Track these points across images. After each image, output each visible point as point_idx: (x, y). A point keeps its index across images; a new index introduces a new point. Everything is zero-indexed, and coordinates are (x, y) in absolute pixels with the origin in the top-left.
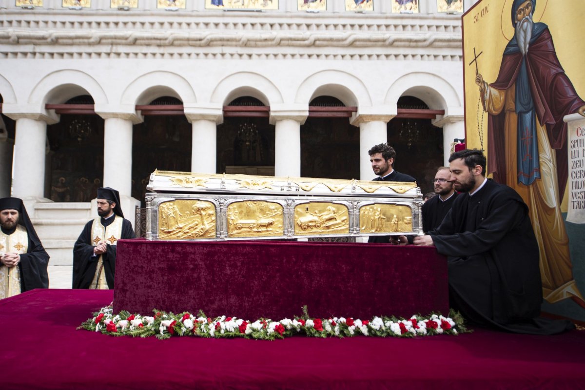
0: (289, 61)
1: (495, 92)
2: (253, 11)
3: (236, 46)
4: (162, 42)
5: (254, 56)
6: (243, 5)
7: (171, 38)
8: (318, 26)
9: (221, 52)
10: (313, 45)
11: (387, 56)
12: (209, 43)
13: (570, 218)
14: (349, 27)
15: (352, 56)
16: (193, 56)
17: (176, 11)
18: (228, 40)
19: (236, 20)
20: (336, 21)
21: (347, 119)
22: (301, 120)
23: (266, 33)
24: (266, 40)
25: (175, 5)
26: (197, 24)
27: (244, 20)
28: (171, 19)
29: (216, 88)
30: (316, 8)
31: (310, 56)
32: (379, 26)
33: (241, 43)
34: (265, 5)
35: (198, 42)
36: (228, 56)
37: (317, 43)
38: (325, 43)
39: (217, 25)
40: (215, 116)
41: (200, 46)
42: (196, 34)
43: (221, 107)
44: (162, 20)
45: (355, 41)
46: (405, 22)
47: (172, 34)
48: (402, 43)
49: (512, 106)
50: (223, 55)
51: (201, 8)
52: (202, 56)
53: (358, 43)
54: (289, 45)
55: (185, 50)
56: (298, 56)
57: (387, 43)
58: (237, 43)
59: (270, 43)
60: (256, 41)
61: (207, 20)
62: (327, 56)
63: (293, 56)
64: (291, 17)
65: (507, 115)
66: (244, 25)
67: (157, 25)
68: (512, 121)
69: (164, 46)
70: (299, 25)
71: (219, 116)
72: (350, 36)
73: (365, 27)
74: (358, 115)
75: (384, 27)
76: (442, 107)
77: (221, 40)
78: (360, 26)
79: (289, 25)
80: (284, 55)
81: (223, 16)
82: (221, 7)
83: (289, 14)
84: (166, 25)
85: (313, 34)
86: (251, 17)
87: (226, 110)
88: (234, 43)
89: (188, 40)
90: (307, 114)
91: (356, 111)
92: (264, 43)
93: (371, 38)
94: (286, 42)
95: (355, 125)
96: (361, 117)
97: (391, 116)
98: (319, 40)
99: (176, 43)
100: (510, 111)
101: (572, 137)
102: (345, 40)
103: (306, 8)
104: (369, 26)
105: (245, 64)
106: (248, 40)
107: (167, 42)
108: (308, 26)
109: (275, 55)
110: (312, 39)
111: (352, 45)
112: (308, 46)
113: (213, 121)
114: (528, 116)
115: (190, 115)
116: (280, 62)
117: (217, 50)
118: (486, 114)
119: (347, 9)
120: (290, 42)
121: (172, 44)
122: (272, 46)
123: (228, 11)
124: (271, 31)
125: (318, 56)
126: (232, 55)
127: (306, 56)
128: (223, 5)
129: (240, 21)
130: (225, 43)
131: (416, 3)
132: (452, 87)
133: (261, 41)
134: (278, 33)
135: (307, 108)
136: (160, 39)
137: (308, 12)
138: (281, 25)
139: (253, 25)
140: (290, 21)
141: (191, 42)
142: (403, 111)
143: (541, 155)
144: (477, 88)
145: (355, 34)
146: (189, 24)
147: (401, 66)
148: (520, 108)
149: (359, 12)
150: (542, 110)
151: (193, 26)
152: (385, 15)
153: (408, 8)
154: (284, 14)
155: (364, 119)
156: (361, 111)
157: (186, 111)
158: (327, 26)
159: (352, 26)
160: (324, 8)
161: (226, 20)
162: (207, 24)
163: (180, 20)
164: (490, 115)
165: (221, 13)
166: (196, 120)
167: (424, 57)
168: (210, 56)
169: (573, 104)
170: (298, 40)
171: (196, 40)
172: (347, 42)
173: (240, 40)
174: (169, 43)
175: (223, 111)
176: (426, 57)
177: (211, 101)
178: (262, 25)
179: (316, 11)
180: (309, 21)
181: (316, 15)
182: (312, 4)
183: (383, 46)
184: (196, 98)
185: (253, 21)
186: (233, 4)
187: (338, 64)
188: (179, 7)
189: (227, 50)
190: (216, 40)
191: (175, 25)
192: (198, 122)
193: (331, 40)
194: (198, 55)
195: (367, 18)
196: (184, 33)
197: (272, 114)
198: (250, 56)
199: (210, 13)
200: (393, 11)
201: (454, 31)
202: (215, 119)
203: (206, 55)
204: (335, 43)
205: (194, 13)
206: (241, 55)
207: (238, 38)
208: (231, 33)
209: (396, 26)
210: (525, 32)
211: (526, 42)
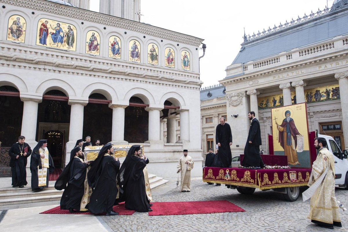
0: (80, 76)
2: (63, 50)
3: (52, 66)
4: (9, 58)
5: (62, 72)
6: (57, 46)
7: (15, 57)
8: (95, 62)
9: (44, 68)
10: (92, 70)
11: (126, 79)
12: (37, 63)
14: (109, 64)
15: (110, 78)
16: (27, 68)
17: (19, 43)
18: (48, 63)
19: (53, 53)
20: (104, 61)
21: (107, 105)
22: (85, 104)
23: (69, 62)
24: (68, 65)
25: (18, 40)
26: (31, 52)
27: (58, 54)
28: (15, 47)
29: (40, 86)
30: (95, 53)
31: (90, 75)
32: (123, 66)
33: (55, 65)
34: (69, 48)
35: (31, 62)
36: (47, 70)
37: (94, 70)
38: (98, 70)
39: (42, 54)
40: (38, 100)
41: (32, 63)
42: (30, 57)
43: (42, 95)
44: (9, 47)
45: (112, 71)
46: (134, 66)
47: (15, 55)
48: (133, 75)
50: (45, 69)
51: (34, 44)
52: (32, 68)
53: (113, 72)
54: (80, 69)
55: (22, 64)
56: (84, 75)
57: (126, 74)
58: (53, 65)
59: (71, 67)
60: (63, 65)
61: (36, 51)
62: (99, 76)
63: (82, 74)
64: (82, 56)
66: (57, 56)
67: (6, 49)
69: (10, 60)
70: (86, 60)
71: (40, 100)
72: (110, 69)
73: (117, 66)
74: (112, 104)
75: (125, 67)
76: (148, 103)
77: (44, 62)
78: (115, 65)
79: (81, 59)
80: (78, 73)
81: (46, 50)
82: (45, 45)
83: (81, 55)
84: (12, 50)
85: (93, 66)
86: (61, 53)
87: (44, 97)
88: (51, 65)
89: (25, 60)
90: (88, 102)
91: (111, 102)
92: (68, 67)
93: (119, 71)
94: (79, 68)
95: (111, 108)
96: (113, 105)
97: (126, 106)
98: (95, 69)
99: (17, 60)
102: (108, 70)
103: (89, 53)
104: (119, 65)
105: (56, 75)
106: (59, 64)
107: (12, 59)
108: (90, 61)
109: (73, 73)
110: (92, 68)
111: (111, 73)
112: (90, 71)
113: (36, 102)
115: (23, 98)
116: (75, 77)
117: (42, 67)
119: (109, 56)
120: (81, 68)
121: (15, 60)
122: (71, 68)
123: (49, 48)
124: (72, 61)
125: (94, 76)
126: (50, 70)
127: (88, 75)
128: (46, 45)
129: (55, 54)
130: (46, 64)
131: (139, 58)
132: (152, 95)
133: (66, 65)
134: (75, 63)
135: (88, 99)
136: (8, 57)
137: (91, 55)
138: (77, 59)
139: (62, 57)
140: (81, 58)
141: (26, 61)
142: (132, 104)
145: (112, 68)
146: (26, 51)
147: (132, 85)
149: (114, 59)
150: (292, 133)
151: (28, 52)
152: (126, 62)
153: (136, 60)
154: (79, 54)
155: (115, 106)
156: (113, 103)
157: (21, 96)
158: (99, 62)
159: (111, 64)
160: (98, 54)
161: (48, 52)
162: (36, 53)
163: (21, 48)
165: (45, 49)
166: (27, 101)
167: (141, 81)
168: (37, 69)
170: (85, 68)
171: (30, 60)
172: (108, 71)
173: (55, 64)
174: (13, 60)
175: (43, 97)
176: (142, 81)
177: (36, 92)
178: (67, 57)
179: (94, 55)
180: (91, 59)
181: (94, 57)
182: (93, 52)
183: (124, 75)
184: (27, 90)
185: (62, 55)
186: (52, 45)
187: (104, 80)
188: (20, 42)
189: (47, 67)
190: (41, 62)
191: (17, 51)
192: (28, 102)
193: (101, 69)
194: (30, 67)
195: (118, 62)
196: (23, 55)
197: (69, 101)
198: (60, 71)
199: (39, 48)
200: (130, 60)
201: (154, 72)
202: (38, 101)
203: (35, 68)
204: (103, 71)
205: (29, 46)
206: (55, 71)
207: (53, 63)
208: (50, 59)
209: (130, 67)
210: (288, 118)
211: (288, 120)
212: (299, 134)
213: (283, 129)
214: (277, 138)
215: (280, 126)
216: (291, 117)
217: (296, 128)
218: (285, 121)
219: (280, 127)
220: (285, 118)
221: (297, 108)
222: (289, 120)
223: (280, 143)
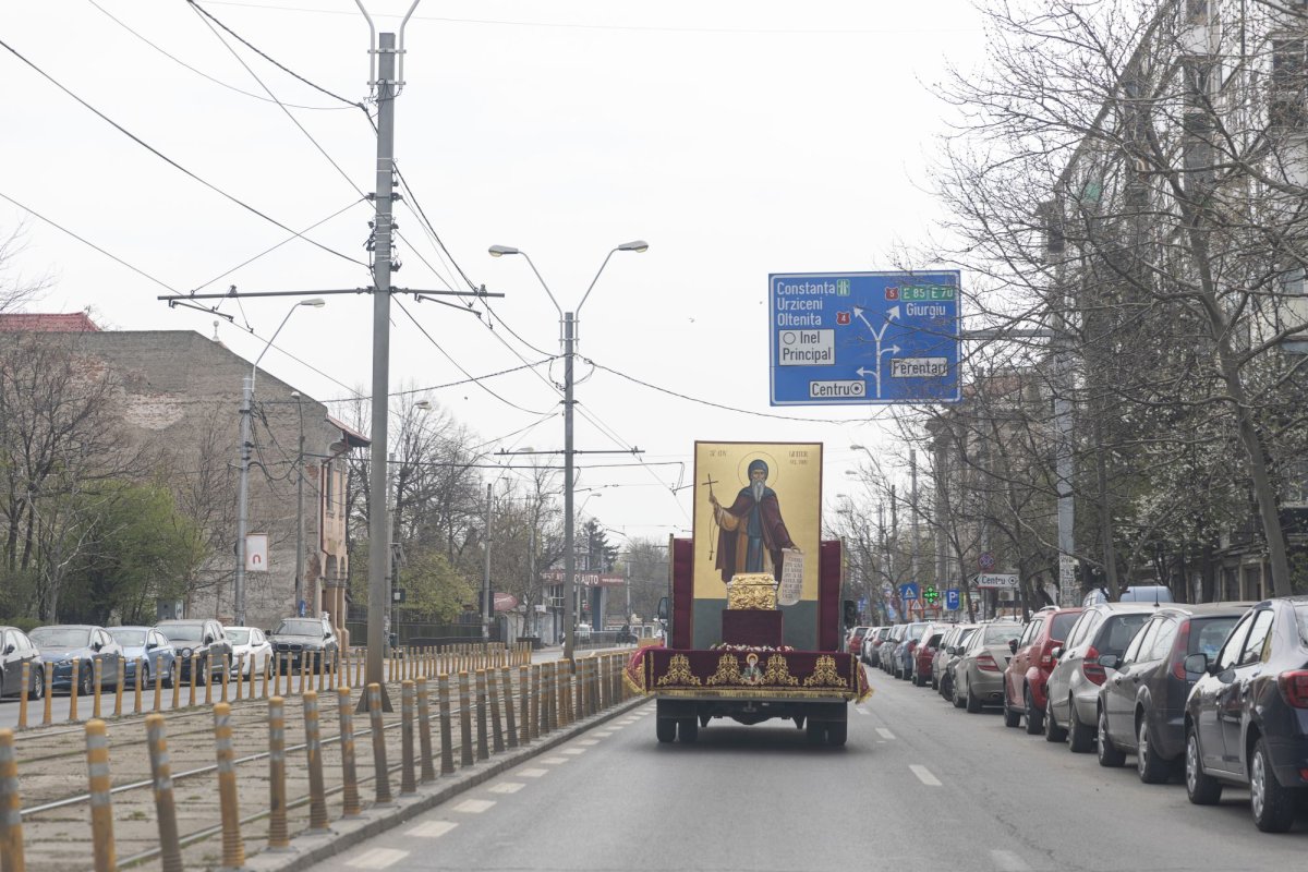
1: (727, 514)
13: (779, 603)
49: (745, 530)
65: (740, 535)
68: (743, 541)
100: (743, 533)
101: (786, 561)
114: (758, 541)
118: (718, 528)
143: (765, 566)
144: (711, 506)
148: (750, 533)
150: (768, 541)
164: (721, 529)
169: (789, 544)
210: (759, 488)
211: (758, 494)
212: (793, 545)
213: (736, 521)
214: (712, 552)
215: (730, 510)
216: (768, 483)
217: (783, 525)
218: (745, 494)
219: (728, 515)
220: (747, 483)
221: (793, 455)
222: (761, 493)
223: (720, 571)
